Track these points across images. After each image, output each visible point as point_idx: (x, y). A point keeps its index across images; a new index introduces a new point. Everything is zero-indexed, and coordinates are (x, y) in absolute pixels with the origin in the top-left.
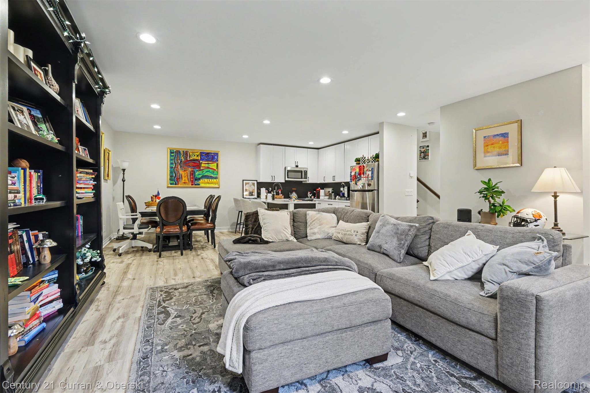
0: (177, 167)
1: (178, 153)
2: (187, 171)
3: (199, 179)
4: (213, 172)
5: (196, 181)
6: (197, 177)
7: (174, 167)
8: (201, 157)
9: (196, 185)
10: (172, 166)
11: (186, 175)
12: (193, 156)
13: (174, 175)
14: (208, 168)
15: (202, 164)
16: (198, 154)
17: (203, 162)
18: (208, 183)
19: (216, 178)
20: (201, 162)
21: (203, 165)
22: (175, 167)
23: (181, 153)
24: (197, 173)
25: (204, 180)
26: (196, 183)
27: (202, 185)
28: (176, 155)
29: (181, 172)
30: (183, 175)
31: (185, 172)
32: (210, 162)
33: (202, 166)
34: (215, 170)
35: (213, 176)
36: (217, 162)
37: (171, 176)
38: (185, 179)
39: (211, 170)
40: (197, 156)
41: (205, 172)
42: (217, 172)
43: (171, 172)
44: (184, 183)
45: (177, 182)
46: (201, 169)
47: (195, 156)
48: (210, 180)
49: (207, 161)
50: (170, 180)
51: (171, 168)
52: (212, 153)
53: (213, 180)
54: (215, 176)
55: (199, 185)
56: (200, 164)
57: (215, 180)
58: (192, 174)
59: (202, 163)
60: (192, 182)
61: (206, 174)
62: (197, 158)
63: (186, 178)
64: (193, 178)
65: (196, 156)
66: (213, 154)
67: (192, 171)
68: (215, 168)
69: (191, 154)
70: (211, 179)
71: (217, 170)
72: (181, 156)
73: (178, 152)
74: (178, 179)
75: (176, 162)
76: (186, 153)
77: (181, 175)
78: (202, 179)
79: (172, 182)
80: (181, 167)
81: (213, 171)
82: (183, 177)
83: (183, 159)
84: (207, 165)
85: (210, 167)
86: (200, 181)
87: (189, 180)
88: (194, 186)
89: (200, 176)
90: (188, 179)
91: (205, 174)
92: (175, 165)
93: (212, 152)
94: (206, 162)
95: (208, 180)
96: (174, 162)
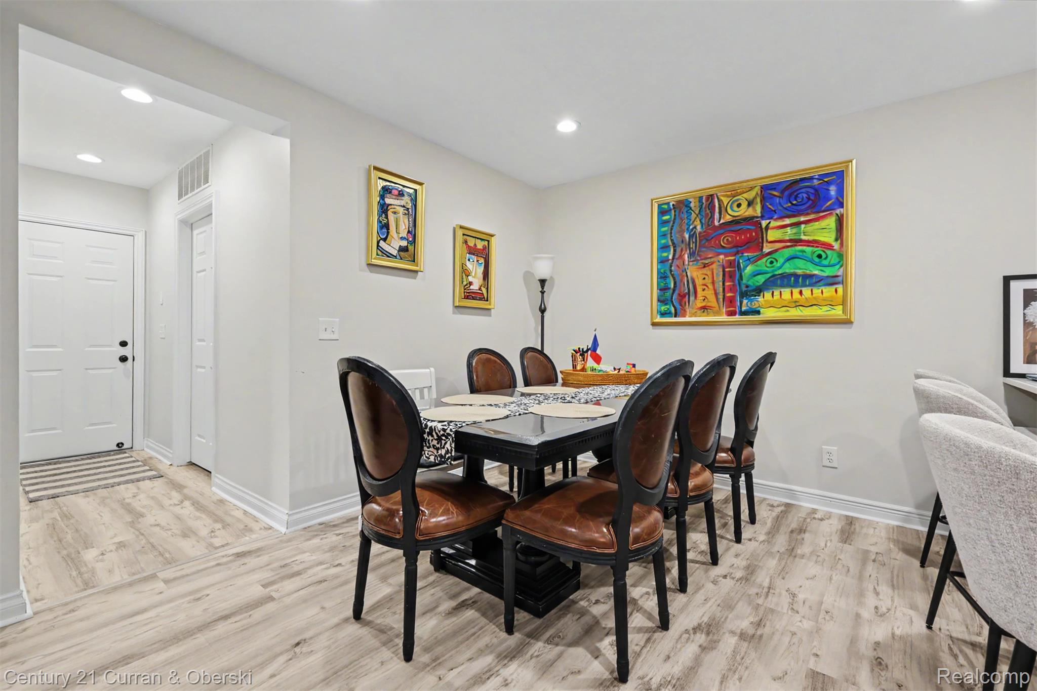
0: (681, 257)
1: (685, 210)
2: (714, 266)
3: (759, 291)
4: (820, 256)
5: (745, 301)
6: (750, 283)
7: (671, 257)
8: (763, 208)
9: (743, 313)
10: (665, 254)
11: (708, 281)
12: (735, 208)
13: (672, 286)
14: (796, 242)
15: (769, 232)
16: (751, 195)
17: (774, 224)
18: (797, 304)
19: (832, 281)
20: (764, 223)
21: (772, 235)
22: (673, 258)
23: (692, 205)
24: (749, 270)
25: (777, 293)
26: (744, 309)
27: (769, 313)
28: (675, 219)
29: (694, 272)
30: (699, 282)
31: (707, 271)
32: (802, 219)
33: (770, 238)
34: (829, 246)
35: (816, 272)
36: (838, 211)
37: (663, 290)
38: (706, 295)
39: (808, 249)
40: (750, 204)
41: (781, 261)
42: (841, 256)
43: (662, 277)
44: (704, 308)
45: (678, 306)
46: (766, 250)
47: (739, 205)
48: (807, 292)
49: (794, 216)
50: (659, 300)
51: (662, 261)
52: (811, 178)
53: (817, 291)
54: (829, 272)
55: (758, 313)
56: (762, 232)
57: (828, 291)
58: (732, 273)
59: (767, 228)
60: (731, 302)
61: (788, 269)
62: (750, 212)
63: (710, 293)
64: (732, 289)
65: (744, 205)
66: (816, 182)
67: (731, 264)
68: (829, 237)
69: (725, 201)
70: (812, 285)
71: (836, 246)
72: (693, 216)
73: (682, 205)
74: (682, 296)
75: (677, 241)
76: (708, 202)
77: (693, 282)
78: (768, 289)
79: (664, 308)
80: (691, 255)
81: (819, 251)
82: (699, 289)
83: (699, 228)
84: (790, 233)
85: (803, 237)
86: (760, 299)
87: (721, 297)
88: (737, 318)
89: (761, 279)
90: (716, 294)
91: (780, 272)
92: (675, 251)
93: (816, 175)
94: (788, 221)
95: (796, 291)
96: (672, 240)
